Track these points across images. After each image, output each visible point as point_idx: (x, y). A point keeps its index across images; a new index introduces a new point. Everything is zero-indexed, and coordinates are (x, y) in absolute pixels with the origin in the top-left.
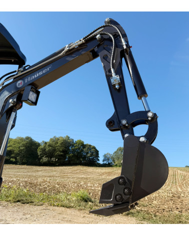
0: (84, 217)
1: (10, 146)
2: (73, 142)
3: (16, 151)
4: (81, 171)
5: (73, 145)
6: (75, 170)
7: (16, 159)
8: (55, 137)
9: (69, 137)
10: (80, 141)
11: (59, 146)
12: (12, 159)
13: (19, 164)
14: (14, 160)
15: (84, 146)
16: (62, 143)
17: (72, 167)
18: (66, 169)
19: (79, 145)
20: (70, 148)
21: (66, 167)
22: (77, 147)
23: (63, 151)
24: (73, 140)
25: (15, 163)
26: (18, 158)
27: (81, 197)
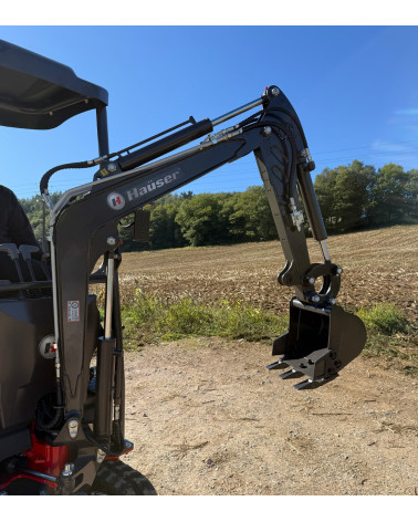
0: (371, 377)
1: (239, 209)
2: (373, 173)
3: (253, 217)
4: (404, 238)
5: (374, 181)
6: (387, 238)
7: (255, 231)
8: (326, 170)
9: (361, 164)
10: (392, 166)
11: (338, 189)
12: (248, 233)
13: (264, 240)
14: (252, 233)
15: (404, 177)
16: (346, 180)
17: (379, 231)
18: (365, 237)
19: (389, 177)
20: (368, 189)
21: (365, 233)
22: (385, 184)
23: (351, 199)
24: (372, 168)
25: (256, 239)
26: (258, 229)
27: (376, 323)
